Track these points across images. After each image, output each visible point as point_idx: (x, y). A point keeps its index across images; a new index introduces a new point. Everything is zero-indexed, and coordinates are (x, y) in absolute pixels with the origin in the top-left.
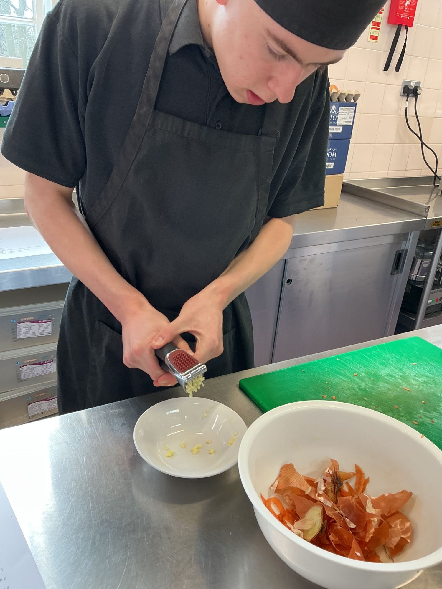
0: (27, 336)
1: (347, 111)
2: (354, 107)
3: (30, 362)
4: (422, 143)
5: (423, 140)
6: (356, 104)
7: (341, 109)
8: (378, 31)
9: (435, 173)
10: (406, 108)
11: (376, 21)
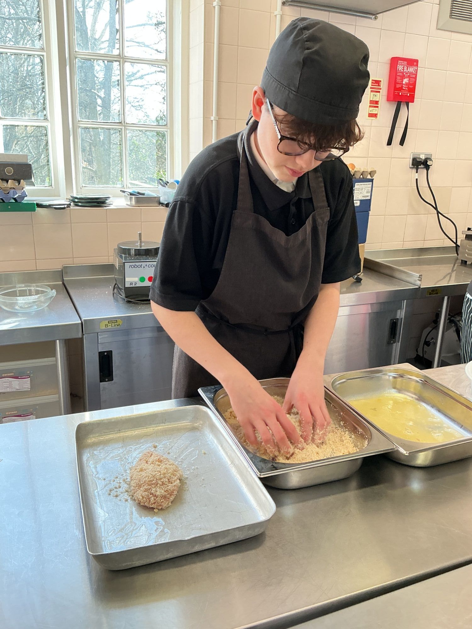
0: (8, 390)
1: (363, 186)
2: (371, 183)
3: (11, 414)
4: (438, 213)
5: (438, 210)
6: (373, 180)
7: (357, 185)
8: (377, 108)
9: (456, 243)
10: (417, 179)
11: (374, 100)
